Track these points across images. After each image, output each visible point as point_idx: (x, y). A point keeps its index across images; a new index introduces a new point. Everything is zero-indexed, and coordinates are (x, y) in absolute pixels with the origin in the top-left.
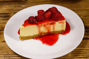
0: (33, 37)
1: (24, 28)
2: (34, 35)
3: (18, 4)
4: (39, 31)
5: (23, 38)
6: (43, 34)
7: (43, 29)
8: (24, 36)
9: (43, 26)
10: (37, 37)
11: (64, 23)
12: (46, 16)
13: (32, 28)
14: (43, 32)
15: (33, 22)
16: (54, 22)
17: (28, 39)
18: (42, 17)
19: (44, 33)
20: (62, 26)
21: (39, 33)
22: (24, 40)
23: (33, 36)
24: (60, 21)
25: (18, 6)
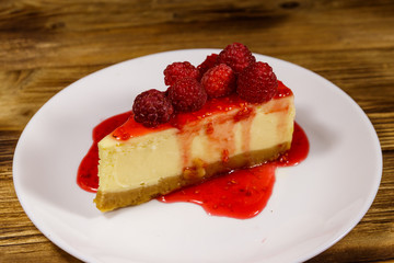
0: (156, 192)
1: (119, 149)
2: (163, 182)
3: (23, 41)
4: (185, 157)
5: (114, 202)
6: (203, 173)
7: (203, 149)
8: (120, 190)
9: (202, 132)
10: (173, 187)
11: (287, 108)
12: (211, 82)
13: (154, 147)
14: (201, 164)
15: (159, 114)
16: (250, 106)
17: (136, 205)
18: (195, 91)
19: (206, 167)
20: (281, 125)
21: (185, 169)
22: (119, 208)
23: (159, 187)
24: (272, 103)
25: (24, 45)
